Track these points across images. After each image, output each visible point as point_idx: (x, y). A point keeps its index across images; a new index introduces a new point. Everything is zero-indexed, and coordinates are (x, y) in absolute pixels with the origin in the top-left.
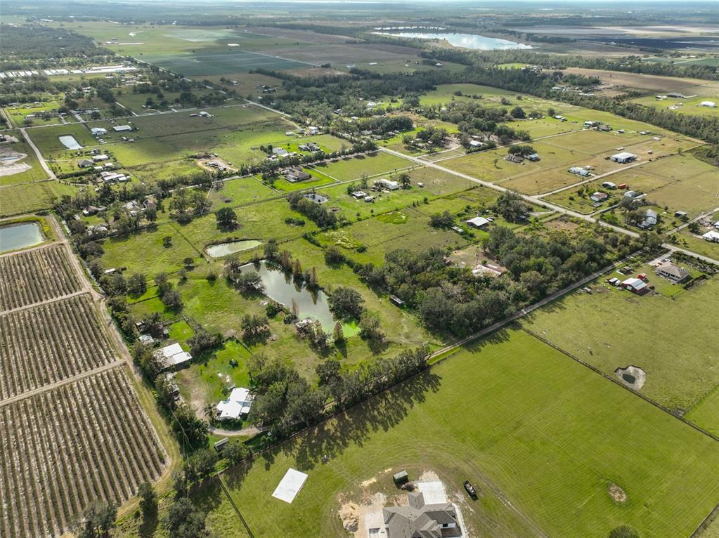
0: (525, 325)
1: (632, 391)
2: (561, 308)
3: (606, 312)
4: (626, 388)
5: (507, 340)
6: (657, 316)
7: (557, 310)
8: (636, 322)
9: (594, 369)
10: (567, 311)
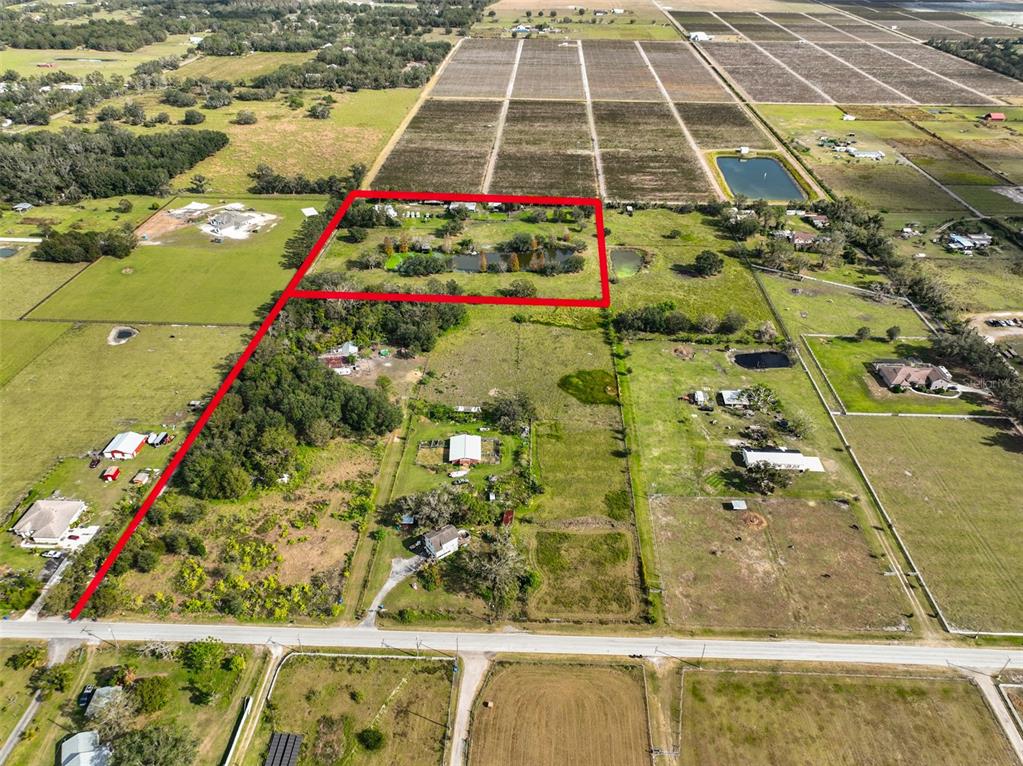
0: (248, 331)
1: (120, 323)
2: (220, 366)
3: (162, 388)
4: (126, 323)
5: (256, 312)
6: (90, 415)
7: (223, 362)
8: (119, 393)
9: (160, 324)
10: (210, 366)
